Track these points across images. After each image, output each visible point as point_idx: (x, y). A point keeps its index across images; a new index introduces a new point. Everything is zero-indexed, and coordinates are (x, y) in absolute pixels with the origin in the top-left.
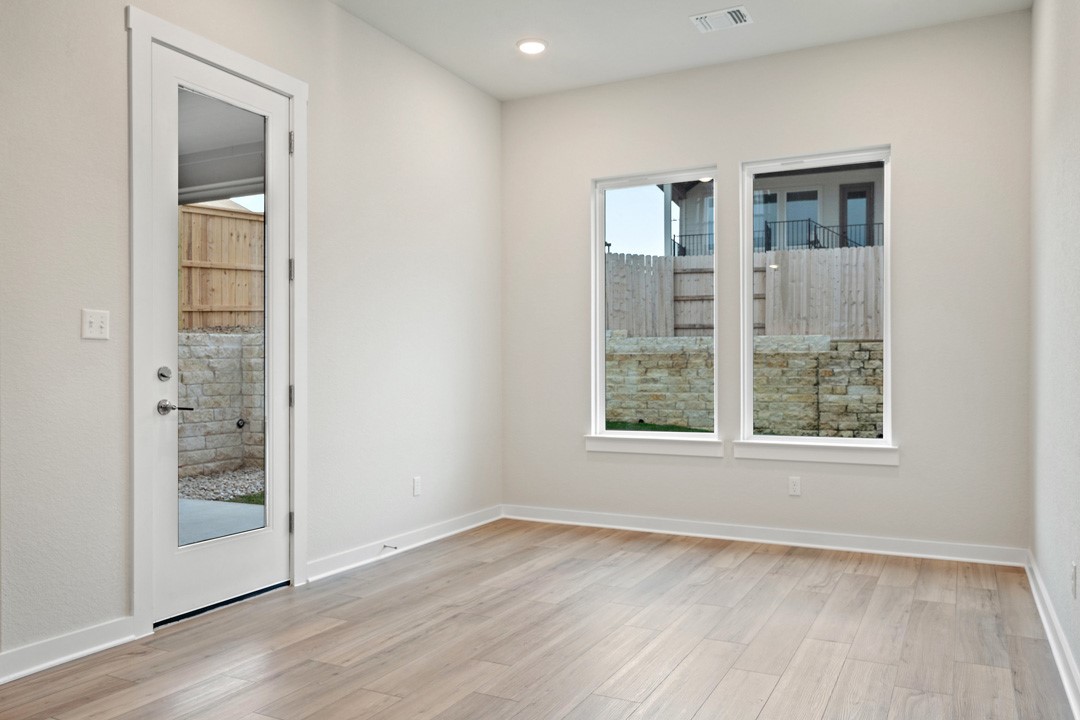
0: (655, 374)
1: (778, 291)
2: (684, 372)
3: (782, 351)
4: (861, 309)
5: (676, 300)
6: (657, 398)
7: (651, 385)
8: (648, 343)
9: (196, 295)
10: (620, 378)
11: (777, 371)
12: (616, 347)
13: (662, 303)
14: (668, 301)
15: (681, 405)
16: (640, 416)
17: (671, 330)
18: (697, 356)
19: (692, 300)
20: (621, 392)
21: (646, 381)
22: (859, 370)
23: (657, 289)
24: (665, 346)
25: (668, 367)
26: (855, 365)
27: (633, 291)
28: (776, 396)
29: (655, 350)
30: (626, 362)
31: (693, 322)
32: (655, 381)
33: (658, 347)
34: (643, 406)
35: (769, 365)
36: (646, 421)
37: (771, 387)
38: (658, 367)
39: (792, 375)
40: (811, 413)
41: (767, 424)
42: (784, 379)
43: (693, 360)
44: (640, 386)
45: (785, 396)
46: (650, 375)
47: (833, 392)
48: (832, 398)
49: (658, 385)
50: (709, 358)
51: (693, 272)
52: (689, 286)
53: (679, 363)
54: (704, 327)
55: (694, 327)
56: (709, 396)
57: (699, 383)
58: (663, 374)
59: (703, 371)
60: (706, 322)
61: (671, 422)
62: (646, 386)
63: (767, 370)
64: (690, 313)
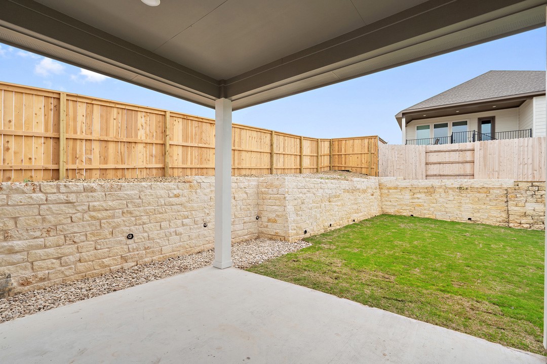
0: (418, 195)
1: (481, 159)
2: (433, 195)
3: (486, 186)
4: (530, 167)
5: (427, 164)
6: (420, 206)
7: (416, 200)
8: (415, 182)
9: (236, 162)
10: (401, 197)
11: (483, 195)
12: (399, 184)
13: (420, 165)
14: (423, 164)
15: (432, 209)
16: (411, 213)
17: (424, 176)
18: (440, 187)
19: (435, 163)
20: (401, 203)
21: (414, 198)
22: (532, 195)
23: (418, 159)
24: (423, 183)
25: (425, 193)
26: (529, 193)
27: (406, 160)
28: (484, 207)
29: (418, 185)
30: (404, 190)
31: (435, 173)
32: (418, 198)
33: (419, 184)
34: (413, 209)
35: (479, 192)
36: (414, 216)
37: (481, 202)
38: (420, 192)
39: (492, 197)
40: (504, 215)
41: (479, 219)
42: (488, 199)
43: (437, 190)
44: (411, 201)
45: (488, 207)
46: (416, 196)
47: (516, 205)
48: (516, 208)
49: (420, 200)
50: (446, 189)
51: (435, 152)
52: (433, 158)
53: (430, 191)
54: (440, 176)
55: (436, 175)
56: (446, 206)
57: (441, 200)
58: (422, 196)
59: (443, 195)
60: (441, 173)
61: (427, 216)
62: (414, 201)
63: (478, 195)
64: (434, 169)
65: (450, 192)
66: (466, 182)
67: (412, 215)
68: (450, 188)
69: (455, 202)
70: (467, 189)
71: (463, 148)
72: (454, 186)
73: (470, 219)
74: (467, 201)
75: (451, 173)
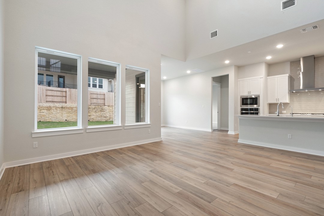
0: (43, 111)
1: (69, 96)
2: (50, 110)
3: (71, 106)
5: (46, 96)
6: (44, 116)
7: (42, 113)
8: (41, 104)
11: (70, 110)
13: (43, 96)
14: (45, 96)
15: (50, 117)
16: (40, 120)
17: (45, 102)
18: (54, 107)
19: (50, 96)
21: (41, 112)
23: (42, 93)
24: (45, 105)
25: (46, 109)
29: (43, 106)
31: (50, 100)
32: (43, 112)
33: (44, 105)
34: (40, 118)
35: (69, 109)
36: (41, 121)
37: (70, 113)
38: (44, 109)
39: (73, 111)
41: (69, 120)
43: (52, 108)
44: (39, 114)
45: (72, 115)
46: (42, 111)
49: (44, 113)
50: (56, 108)
51: (50, 90)
52: (49, 93)
53: (49, 109)
54: (53, 102)
55: (50, 101)
56: (57, 115)
57: (54, 113)
58: (45, 111)
59: (55, 110)
60: (53, 100)
61: (48, 121)
62: (40, 113)
63: (68, 110)
64: (50, 99)
65: (58, 109)
66: (64, 105)
67: (40, 121)
68: (58, 107)
69: (60, 113)
70: (65, 108)
71: (62, 90)
72: (59, 106)
73: (66, 120)
74: (65, 113)
75: (57, 101)
